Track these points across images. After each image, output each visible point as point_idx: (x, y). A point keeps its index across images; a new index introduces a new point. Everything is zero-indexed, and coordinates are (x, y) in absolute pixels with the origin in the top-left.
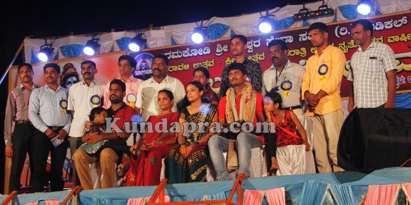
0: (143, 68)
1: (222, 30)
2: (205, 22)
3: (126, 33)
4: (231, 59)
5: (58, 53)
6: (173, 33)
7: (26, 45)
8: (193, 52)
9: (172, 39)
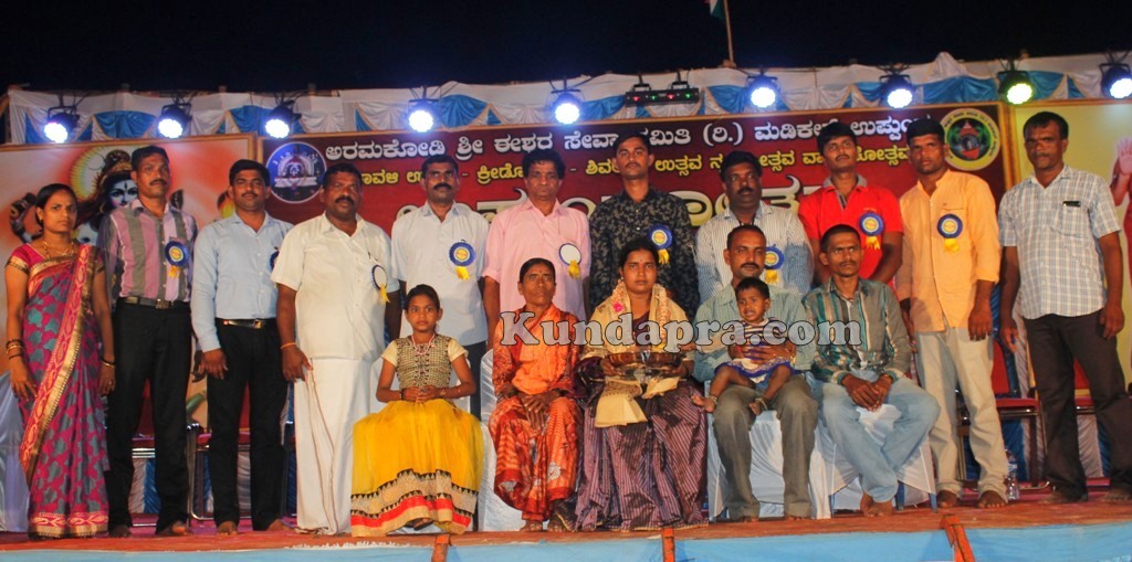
0: (294, 173)
1: (470, 110)
2: (431, 90)
3: (253, 97)
4: (489, 170)
5: (90, 127)
6: (361, 106)
7: (12, 104)
8: (407, 148)
9: (359, 118)
